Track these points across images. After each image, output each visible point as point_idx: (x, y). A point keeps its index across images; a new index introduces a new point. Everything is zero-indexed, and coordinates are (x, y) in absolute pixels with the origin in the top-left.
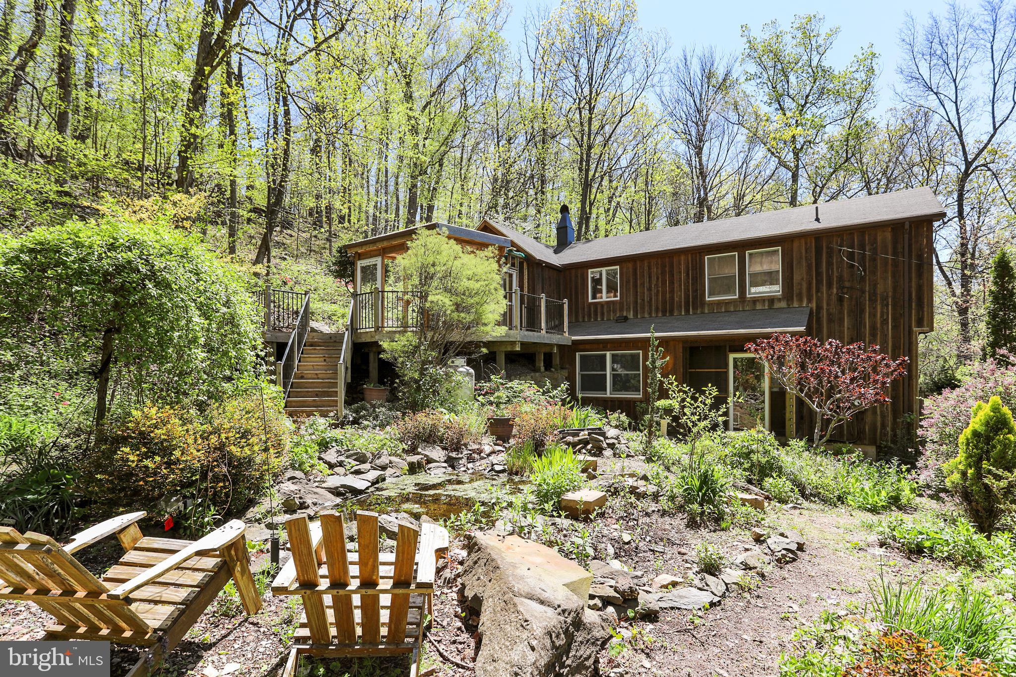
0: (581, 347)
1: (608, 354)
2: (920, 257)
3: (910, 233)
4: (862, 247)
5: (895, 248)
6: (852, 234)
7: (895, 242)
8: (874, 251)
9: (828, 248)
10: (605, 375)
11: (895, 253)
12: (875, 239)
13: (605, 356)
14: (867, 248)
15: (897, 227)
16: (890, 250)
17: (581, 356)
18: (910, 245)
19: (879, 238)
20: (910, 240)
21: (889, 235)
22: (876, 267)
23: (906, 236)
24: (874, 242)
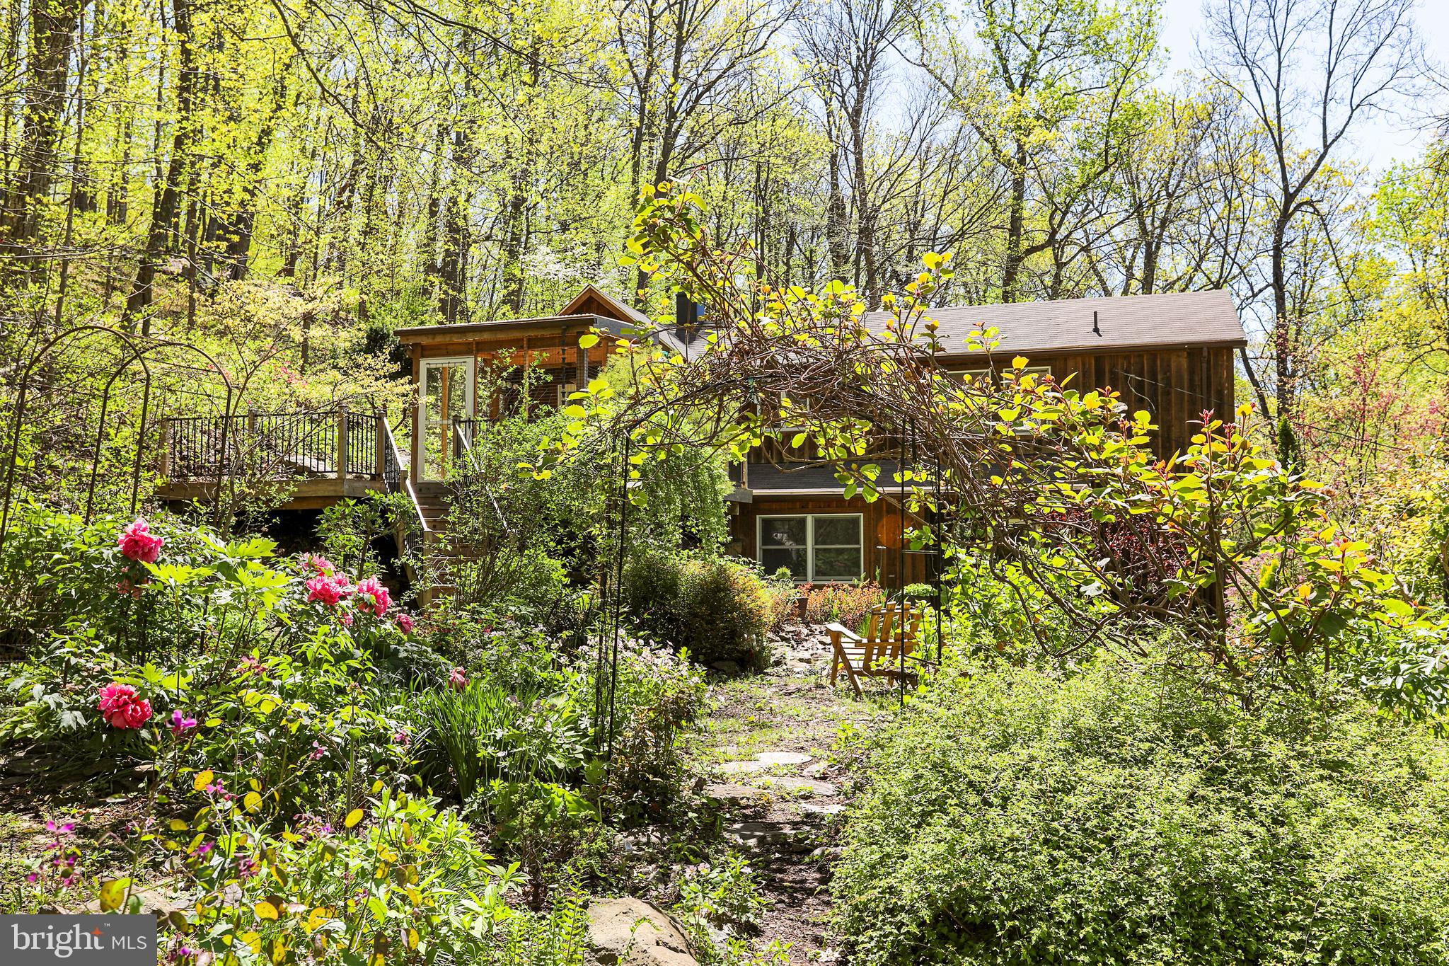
0: (766, 506)
1: (810, 519)
2: (1220, 393)
3: (1208, 362)
4: (1154, 376)
5: (1191, 381)
6: (1141, 356)
7: (1192, 372)
8: (1168, 384)
9: (1111, 372)
10: (805, 550)
11: (1192, 387)
12: (1169, 366)
13: (804, 521)
14: (1159, 377)
15: (1195, 351)
16: (1186, 384)
17: (764, 521)
18: (1209, 378)
19: (1173, 365)
20: (1209, 370)
21: (1184, 362)
22: (1169, 403)
23: (1205, 365)
24: (1167, 369)
